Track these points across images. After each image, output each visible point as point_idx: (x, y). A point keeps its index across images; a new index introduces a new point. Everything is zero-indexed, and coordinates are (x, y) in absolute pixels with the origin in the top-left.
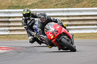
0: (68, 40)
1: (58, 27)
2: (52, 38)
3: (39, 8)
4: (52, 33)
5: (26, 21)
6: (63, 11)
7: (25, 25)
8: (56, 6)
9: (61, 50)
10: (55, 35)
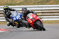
1: (35, 16)
3: (24, 5)
5: (5, 12)
6: (39, 7)
7: (5, 15)
8: (34, 4)
9: (35, 30)
10: (33, 21)
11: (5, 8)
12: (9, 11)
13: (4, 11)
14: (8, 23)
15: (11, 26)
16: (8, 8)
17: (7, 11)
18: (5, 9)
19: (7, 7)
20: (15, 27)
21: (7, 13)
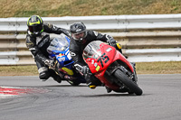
0: (127, 73)
1: (108, 50)
2: (97, 69)
3: (72, 15)
4: (98, 61)
5: (33, 38)
6: (118, 21)
7: (31, 46)
8: (105, 11)
9: (113, 92)
10: (104, 64)
11: (31, 24)
12: (45, 34)
13: (30, 33)
14: (42, 70)
15: (51, 81)
16: (41, 24)
17: (39, 35)
18: (31, 28)
19: (38, 23)
20: (64, 83)
21: (38, 40)
